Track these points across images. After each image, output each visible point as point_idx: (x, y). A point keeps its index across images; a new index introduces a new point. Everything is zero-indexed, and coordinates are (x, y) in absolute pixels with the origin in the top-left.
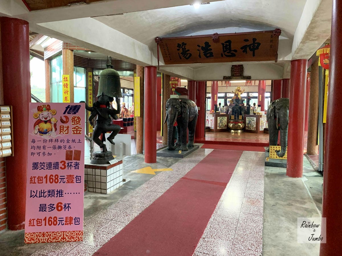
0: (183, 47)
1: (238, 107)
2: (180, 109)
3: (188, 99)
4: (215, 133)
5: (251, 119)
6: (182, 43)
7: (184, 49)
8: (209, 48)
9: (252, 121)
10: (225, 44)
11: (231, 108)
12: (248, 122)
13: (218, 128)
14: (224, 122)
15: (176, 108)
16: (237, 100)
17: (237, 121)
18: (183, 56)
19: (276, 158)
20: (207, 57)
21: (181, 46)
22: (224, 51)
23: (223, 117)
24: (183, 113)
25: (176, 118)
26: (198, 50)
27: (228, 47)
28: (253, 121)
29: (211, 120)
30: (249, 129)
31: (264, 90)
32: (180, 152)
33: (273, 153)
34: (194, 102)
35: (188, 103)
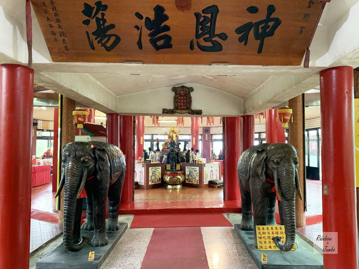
0: (99, 16)
1: (175, 153)
2: (92, 164)
3: (107, 142)
4: (145, 191)
5: (192, 168)
6: (96, 4)
7: (101, 22)
8: (163, 24)
9: (193, 172)
10: (203, 15)
11: (166, 155)
12: (189, 173)
13: (150, 183)
14: (158, 174)
15: (84, 162)
16: (173, 144)
17: (175, 173)
18: (99, 42)
19: (269, 249)
20: (158, 48)
21: (94, 11)
22: (198, 36)
23: (157, 167)
24: (99, 172)
25: (83, 184)
26: (137, 27)
27: (209, 25)
28: (195, 171)
29: (141, 172)
30: (189, 183)
31: (197, 132)
32: (92, 256)
33: (263, 240)
34: (118, 149)
35: (107, 151)
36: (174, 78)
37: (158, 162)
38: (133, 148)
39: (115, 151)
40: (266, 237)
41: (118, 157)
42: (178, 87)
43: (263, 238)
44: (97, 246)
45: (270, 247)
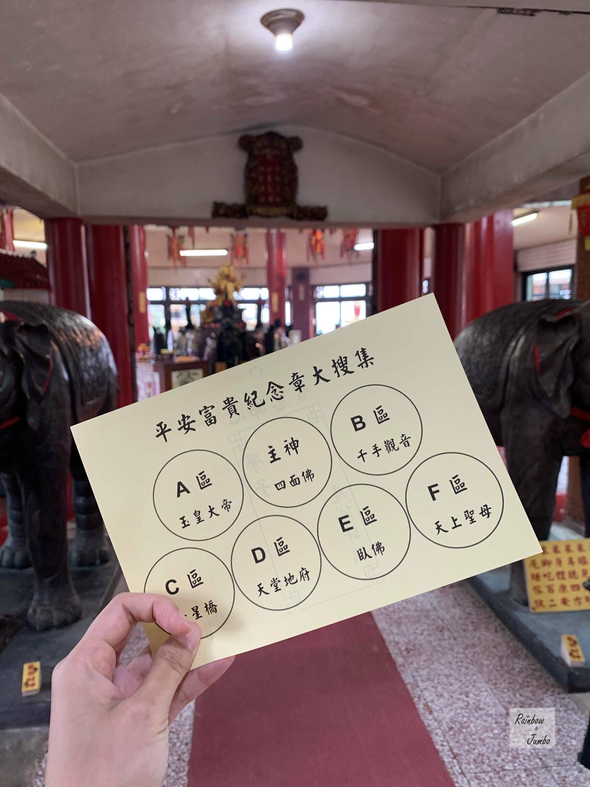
3: (53, 303)
19: (561, 608)
23: (192, 371)
24: (33, 403)
29: (150, 385)
31: (282, 279)
32: (33, 679)
33: (544, 583)
34: (88, 322)
35: (56, 334)
36: (248, 102)
37: (194, 359)
38: (129, 320)
39: (81, 332)
40: (553, 575)
41: (91, 350)
42: (258, 137)
43: (545, 576)
44: (47, 628)
45: (565, 601)
